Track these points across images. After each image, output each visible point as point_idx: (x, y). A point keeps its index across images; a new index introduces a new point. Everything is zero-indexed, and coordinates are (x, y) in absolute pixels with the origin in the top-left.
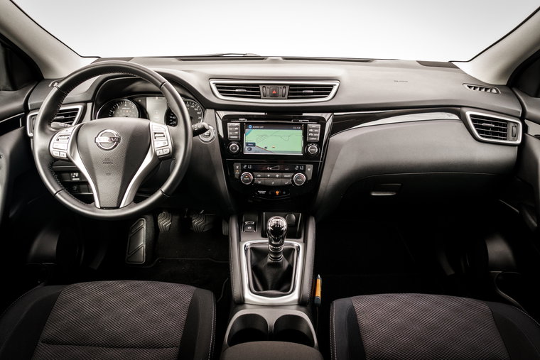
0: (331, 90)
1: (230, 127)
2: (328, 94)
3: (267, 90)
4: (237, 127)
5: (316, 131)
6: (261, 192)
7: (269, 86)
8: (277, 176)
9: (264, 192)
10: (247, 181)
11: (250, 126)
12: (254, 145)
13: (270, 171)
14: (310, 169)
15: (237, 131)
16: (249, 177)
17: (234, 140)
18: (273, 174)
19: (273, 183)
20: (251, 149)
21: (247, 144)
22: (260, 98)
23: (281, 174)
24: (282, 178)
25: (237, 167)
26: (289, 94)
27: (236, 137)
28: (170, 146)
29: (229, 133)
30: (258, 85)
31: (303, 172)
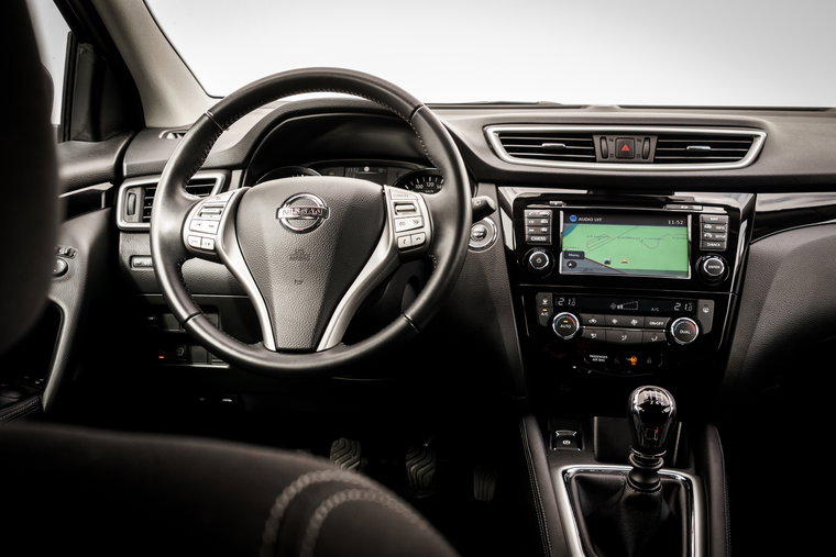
0: (748, 146)
1: (530, 218)
2: (743, 154)
3: (611, 145)
4: (544, 217)
5: (718, 228)
6: (595, 358)
7: (614, 138)
8: (634, 322)
9: (601, 358)
10: (567, 332)
11: (573, 218)
12: (581, 255)
13: (617, 313)
14: (707, 309)
15: (544, 225)
16: (570, 322)
17: (539, 245)
18: (624, 318)
19: (624, 338)
20: (574, 265)
21: (566, 253)
22: (594, 161)
23: (642, 318)
24: (645, 327)
25: (545, 302)
26: (657, 153)
27: (543, 239)
28: (427, 229)
29: (528, 230)
30: (590, 134)
31: (693, 315)
